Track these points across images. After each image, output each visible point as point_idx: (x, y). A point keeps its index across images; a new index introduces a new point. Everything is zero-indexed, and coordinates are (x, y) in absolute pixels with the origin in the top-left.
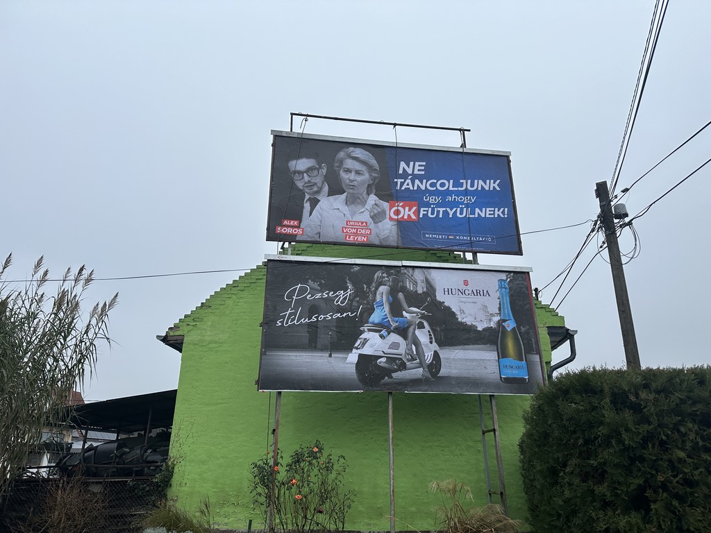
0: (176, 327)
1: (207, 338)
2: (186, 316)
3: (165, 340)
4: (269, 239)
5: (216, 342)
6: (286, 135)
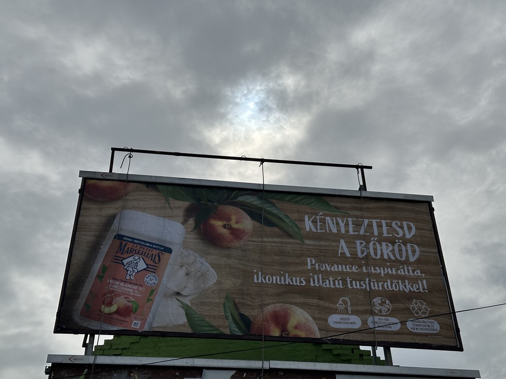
6: (102, 177)
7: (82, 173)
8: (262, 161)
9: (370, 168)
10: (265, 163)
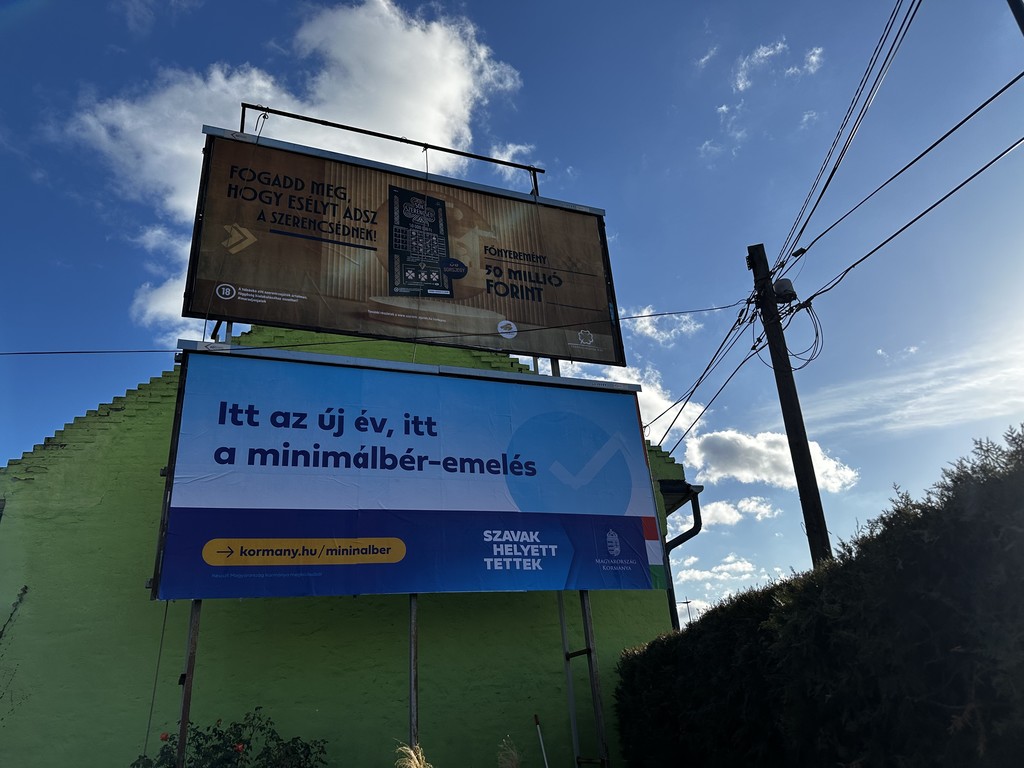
1: (55, 505)
2: (12, 463)
4: (189, 311)
5: (73, 513)
6: (231, 137)
7: (205, 129)
8: (426, 146)
9: (543, 171)
10: (429, 150)
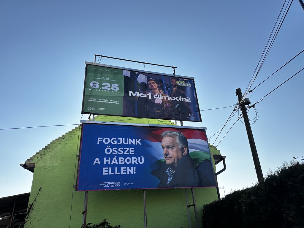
0: (31, 159)
1: (48, 165)
2: (37, 153)
3: (25, 166)
4: (83, 112)
5: (52, 167)
6: (92, 64)
7: (86, 62)
9: (176, 68)
10: (145, 64)
